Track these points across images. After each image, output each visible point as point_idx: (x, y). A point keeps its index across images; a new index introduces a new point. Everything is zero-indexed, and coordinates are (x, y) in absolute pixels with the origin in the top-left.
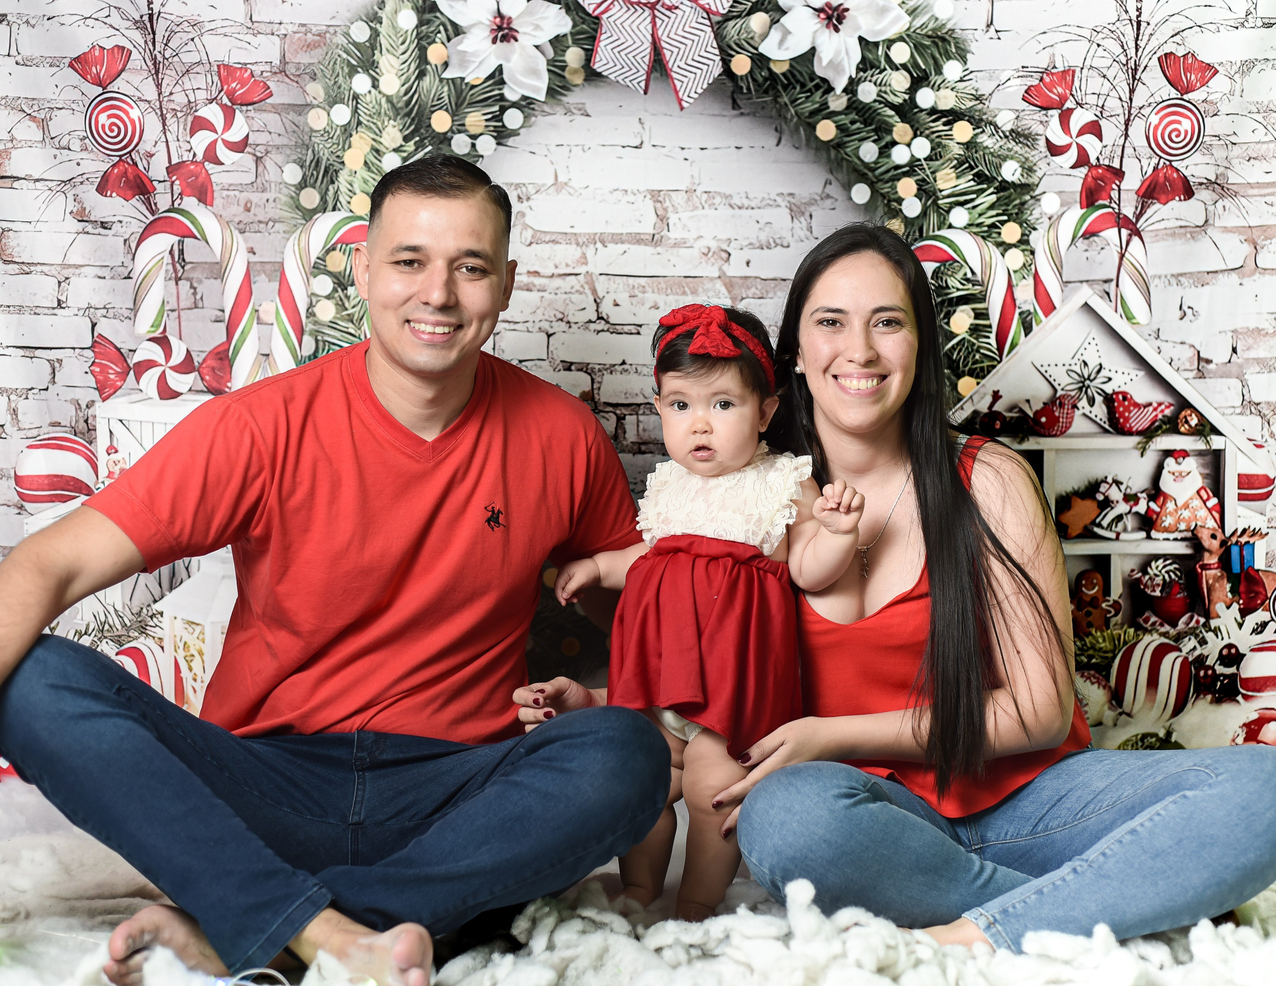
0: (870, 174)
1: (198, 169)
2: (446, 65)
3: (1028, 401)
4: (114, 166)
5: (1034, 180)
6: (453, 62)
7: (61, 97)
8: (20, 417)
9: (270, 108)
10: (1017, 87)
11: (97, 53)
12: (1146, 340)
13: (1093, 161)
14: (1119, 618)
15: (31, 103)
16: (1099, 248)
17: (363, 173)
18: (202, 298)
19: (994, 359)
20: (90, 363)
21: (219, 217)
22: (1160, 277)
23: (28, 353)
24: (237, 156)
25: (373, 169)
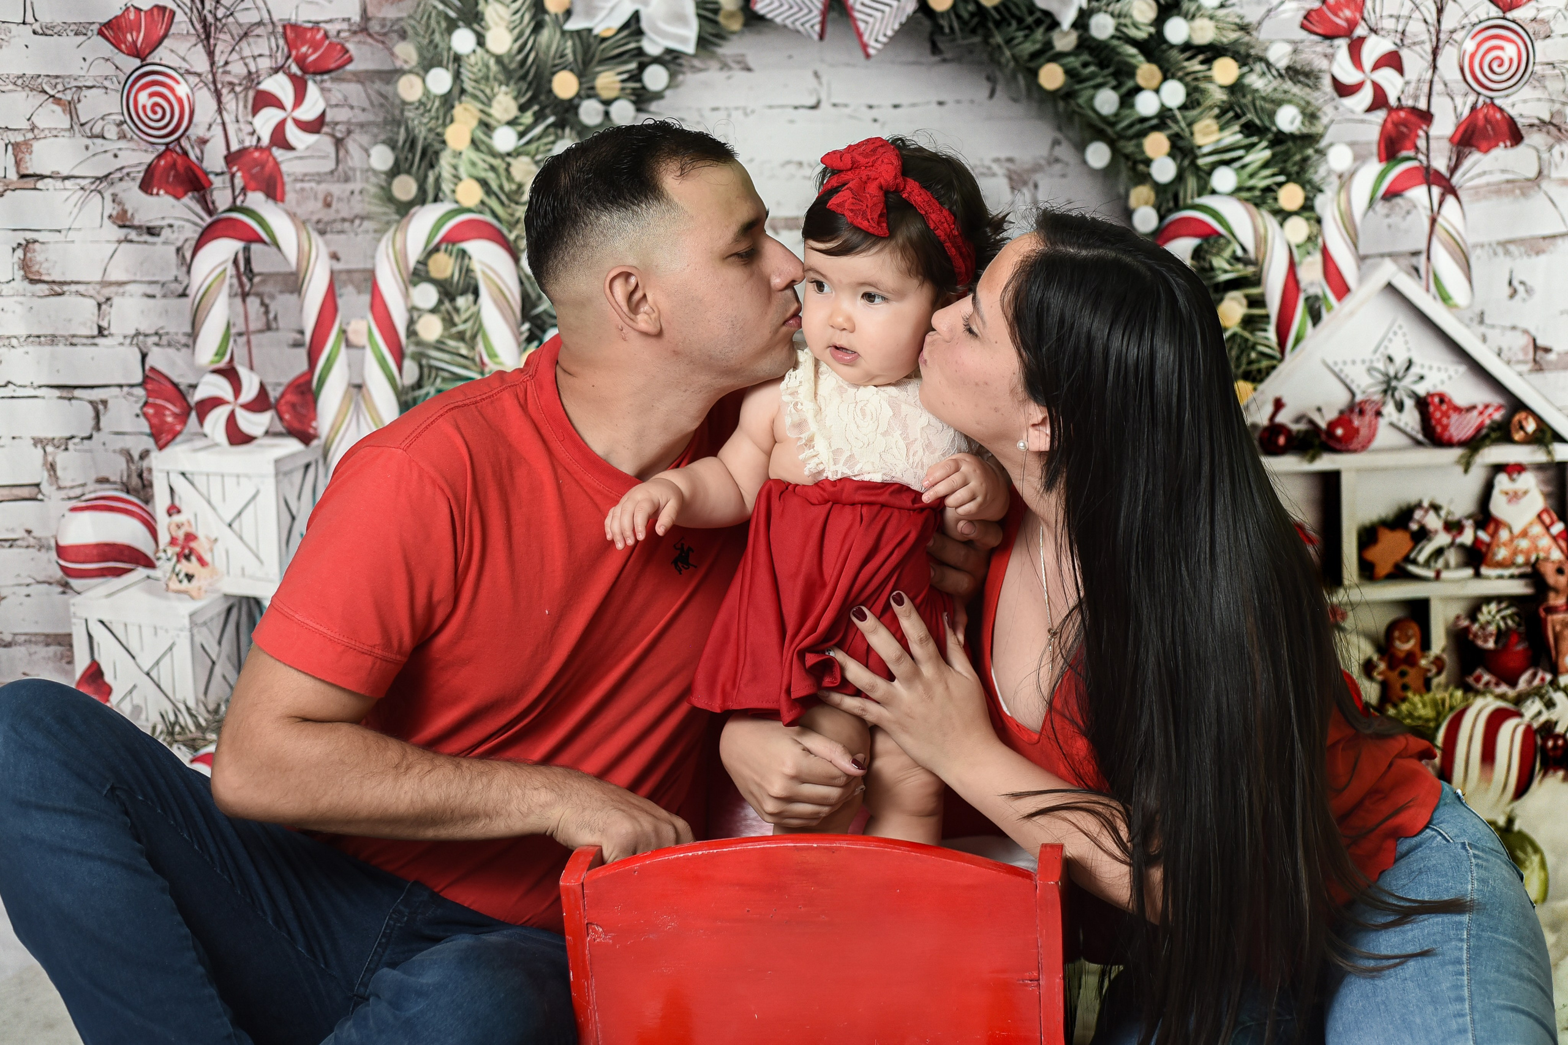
0: (1109, 130)
1: (264, 156)
2: (568, 13)
3: (1319, 410)
4: (160, 157)
5: (1318, 129)
6: (578, 9)
7: (91, 73)
8: (59, 473)
9: (349, 77)
10: (1292, 12)
11: (132, 16)
12: (1467, 326)
13: (1393, 101)
14: (1442, 678)
15: (54, 81)
16: (1403, 212)
17: (470, 154)
18: (275, 318)
19: (1271, 357)
20: (141, 403)
21: (292, 216)
22: (1482, 246)
23: (65, 393)
24: (311, 139)
25: (483, 148)
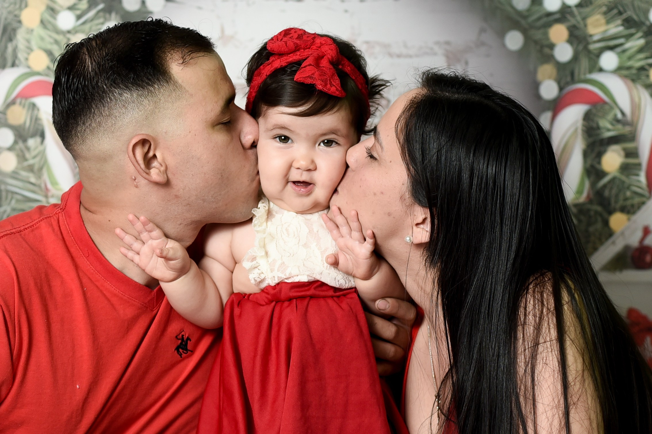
0: (523, 22)
17: (40, 31)
19: (641, 195)
25: (49, 26)
